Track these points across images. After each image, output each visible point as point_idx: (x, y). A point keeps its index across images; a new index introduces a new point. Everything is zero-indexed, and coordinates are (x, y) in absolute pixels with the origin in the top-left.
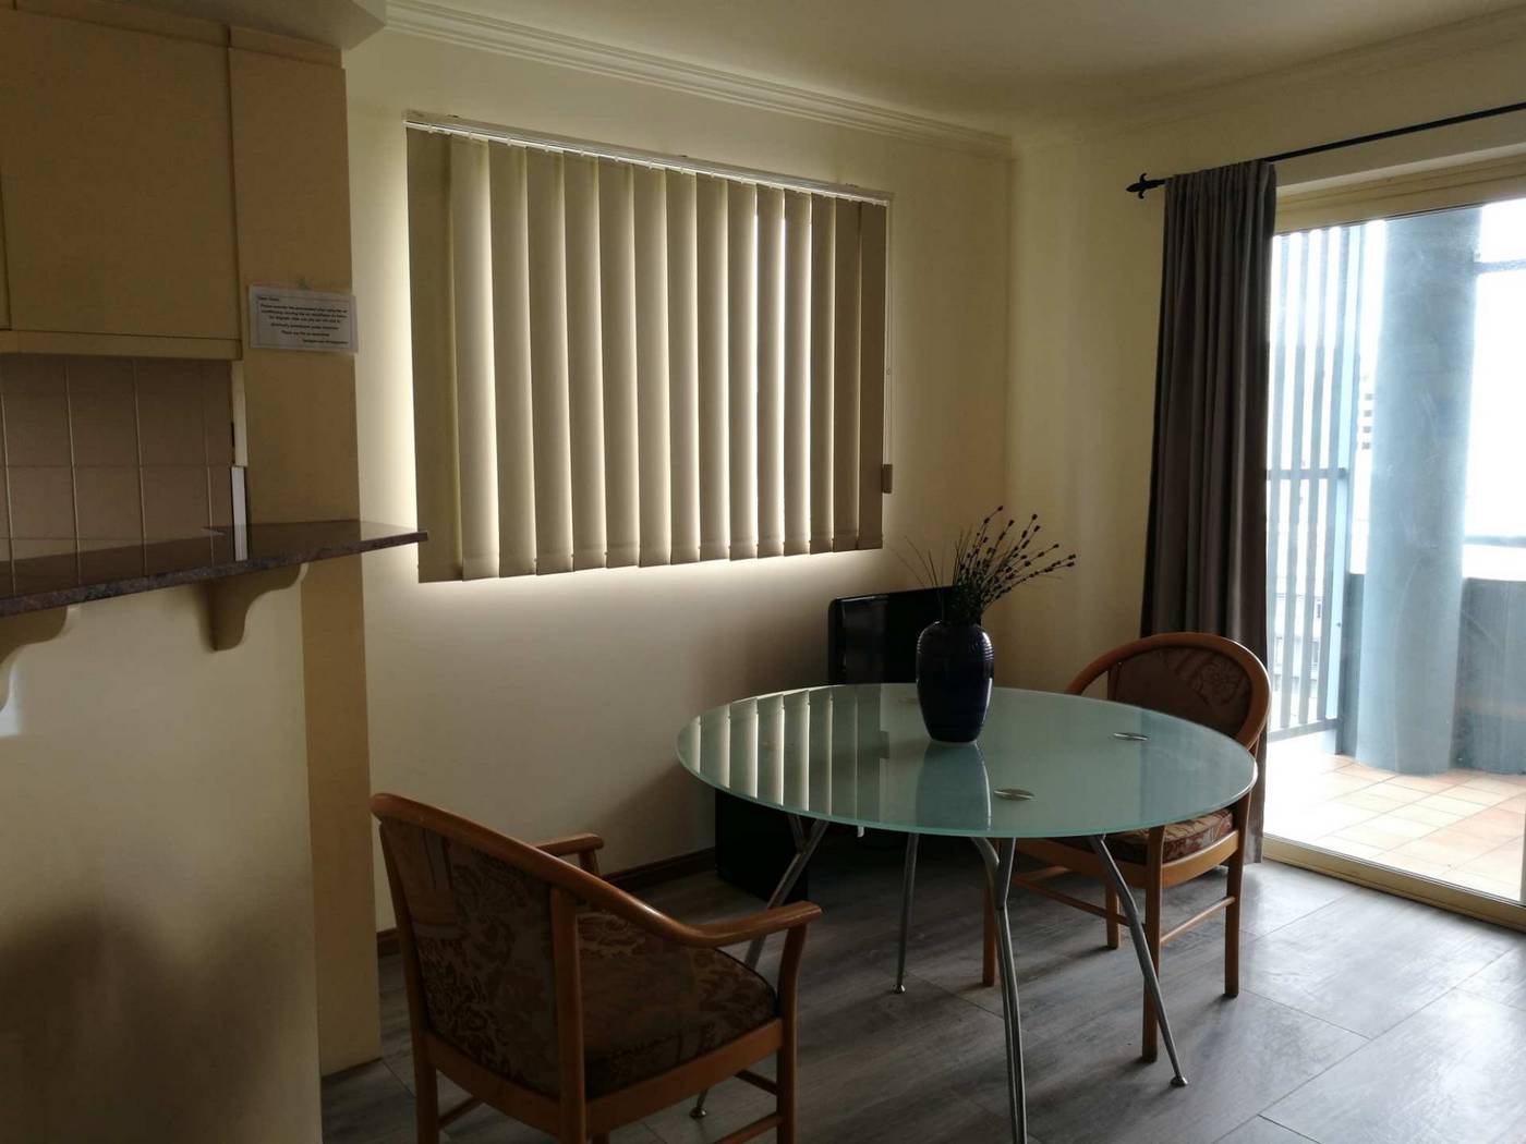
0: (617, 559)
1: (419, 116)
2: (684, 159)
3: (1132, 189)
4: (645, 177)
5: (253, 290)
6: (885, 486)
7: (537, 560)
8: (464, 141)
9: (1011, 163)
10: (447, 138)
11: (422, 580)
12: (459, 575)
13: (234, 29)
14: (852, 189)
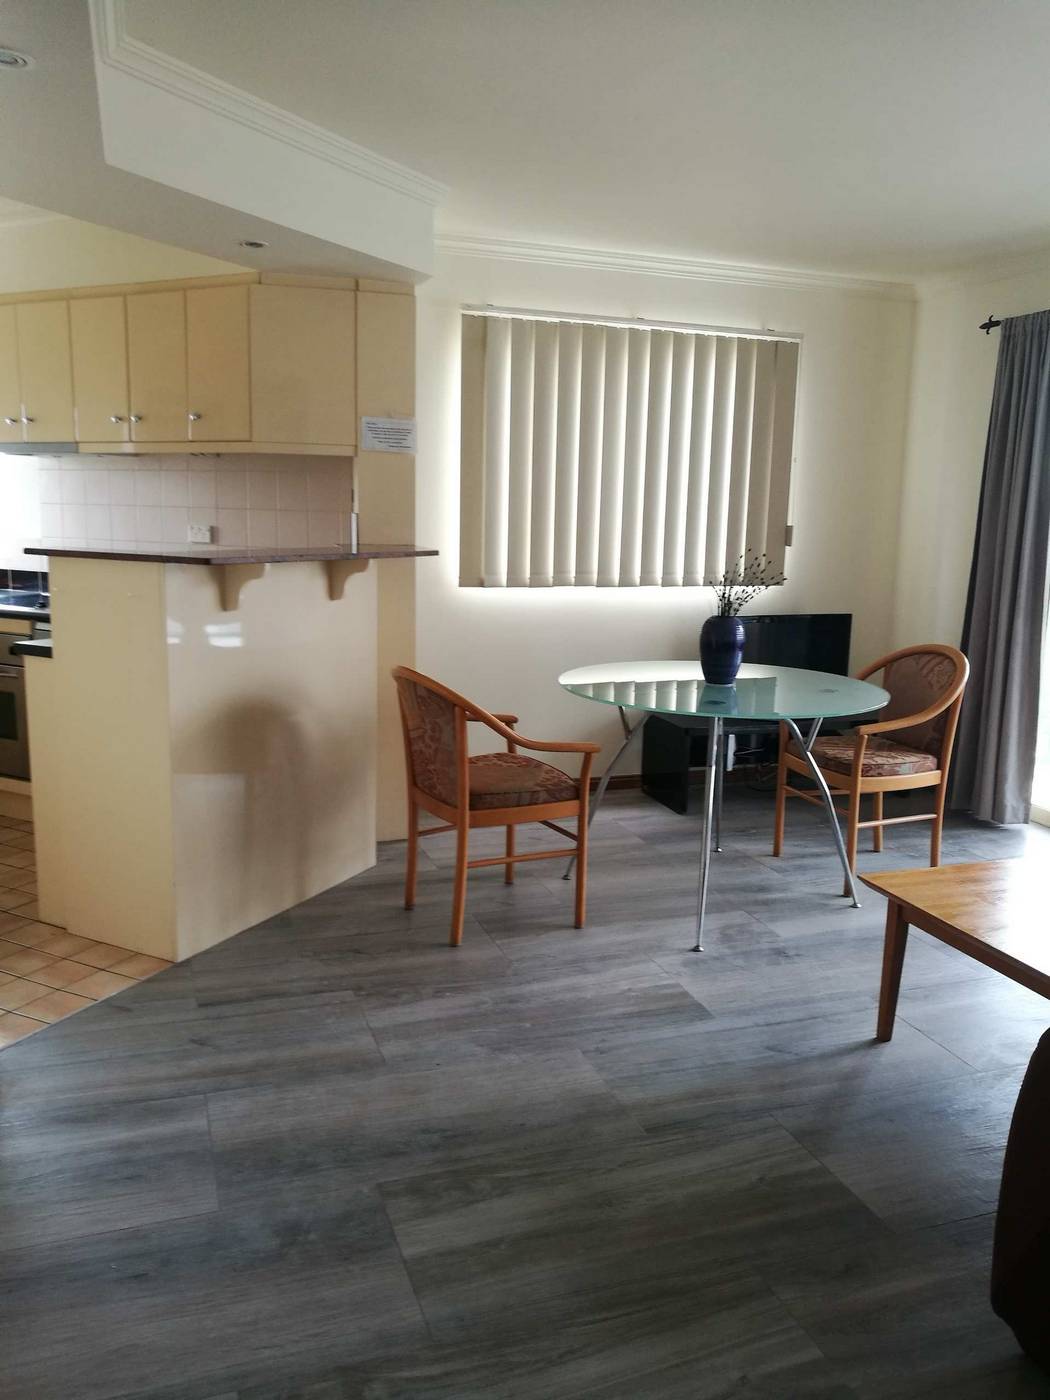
0: (582, 580)
1: (469, 307)
2: (641, 320)
3: (982, 327)
4: (613, 335)
5: (364, 419)
6: (788, 542)
7: (530, 578)
8: (496, 319)
9: (914, 303)
10: (485, 318)
11: (461, 585)
12: (482, 584)
13: (361, 281)
14: (771, 332)
